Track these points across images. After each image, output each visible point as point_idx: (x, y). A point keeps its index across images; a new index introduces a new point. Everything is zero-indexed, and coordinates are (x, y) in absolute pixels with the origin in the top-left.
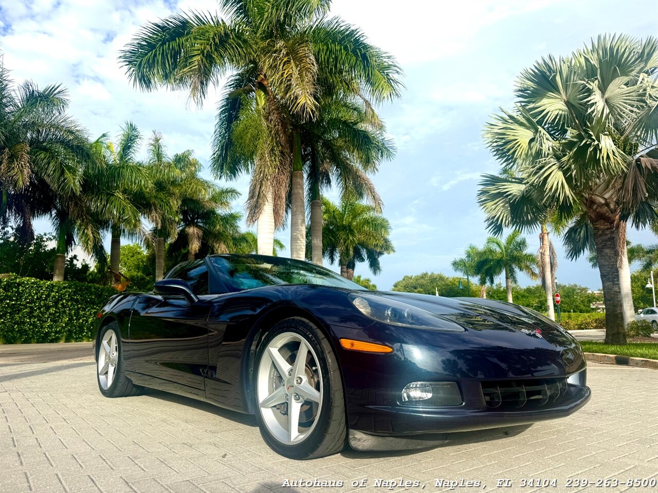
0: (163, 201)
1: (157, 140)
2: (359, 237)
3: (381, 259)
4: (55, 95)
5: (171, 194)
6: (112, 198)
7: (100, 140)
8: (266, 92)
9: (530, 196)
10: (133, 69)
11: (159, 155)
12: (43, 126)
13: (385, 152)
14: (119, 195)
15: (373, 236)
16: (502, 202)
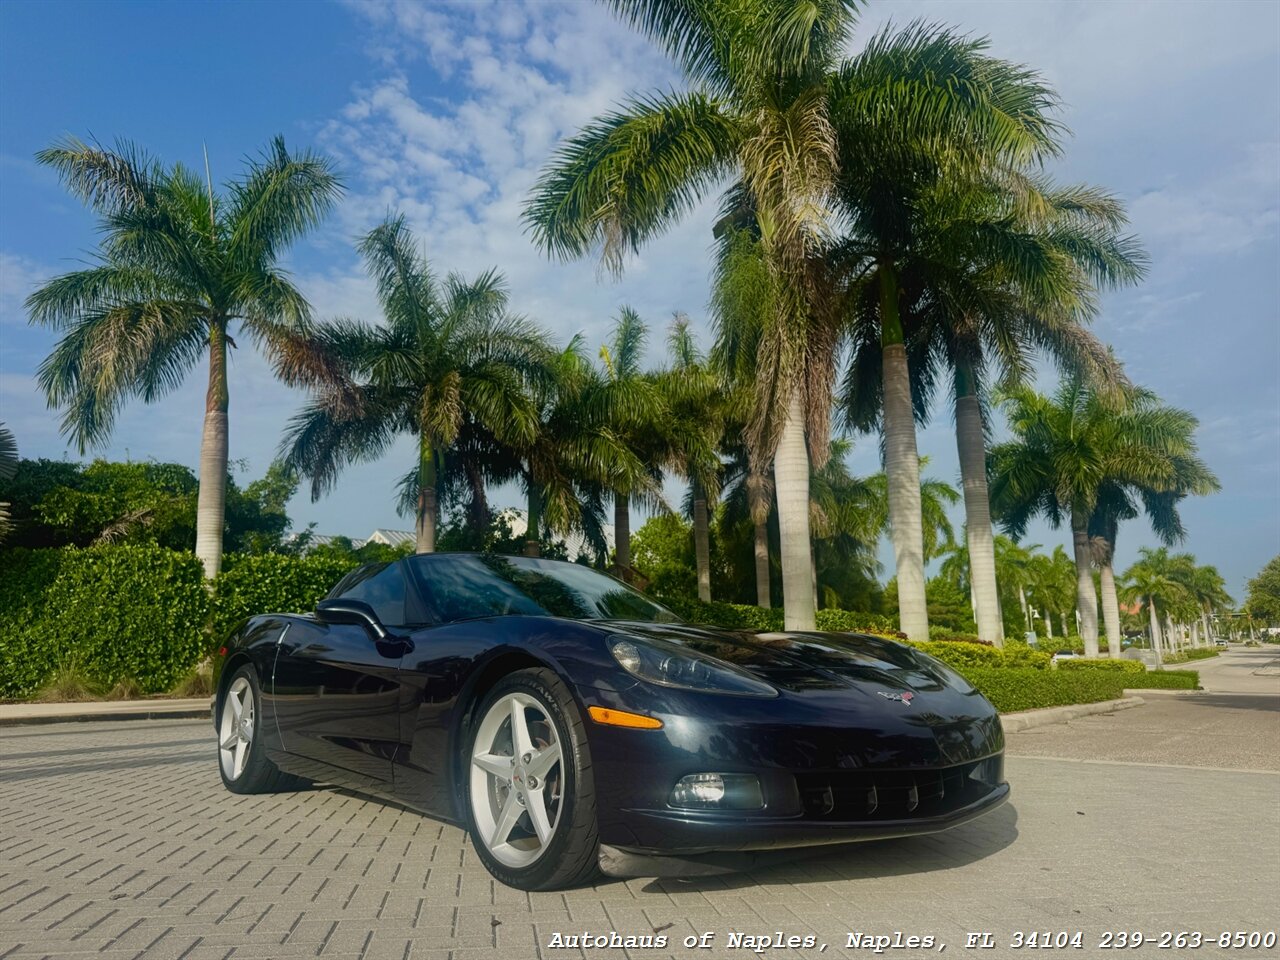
0: (690, 435)
1: (682, 328)
2: (1105, 464)
5: (706, 422)
6: (597, 441)
7: (573, 347)
10: (543, 229)
11: (686, 355)
13: (1120, 268)
14: (607, 434)
15: (1143, 457)
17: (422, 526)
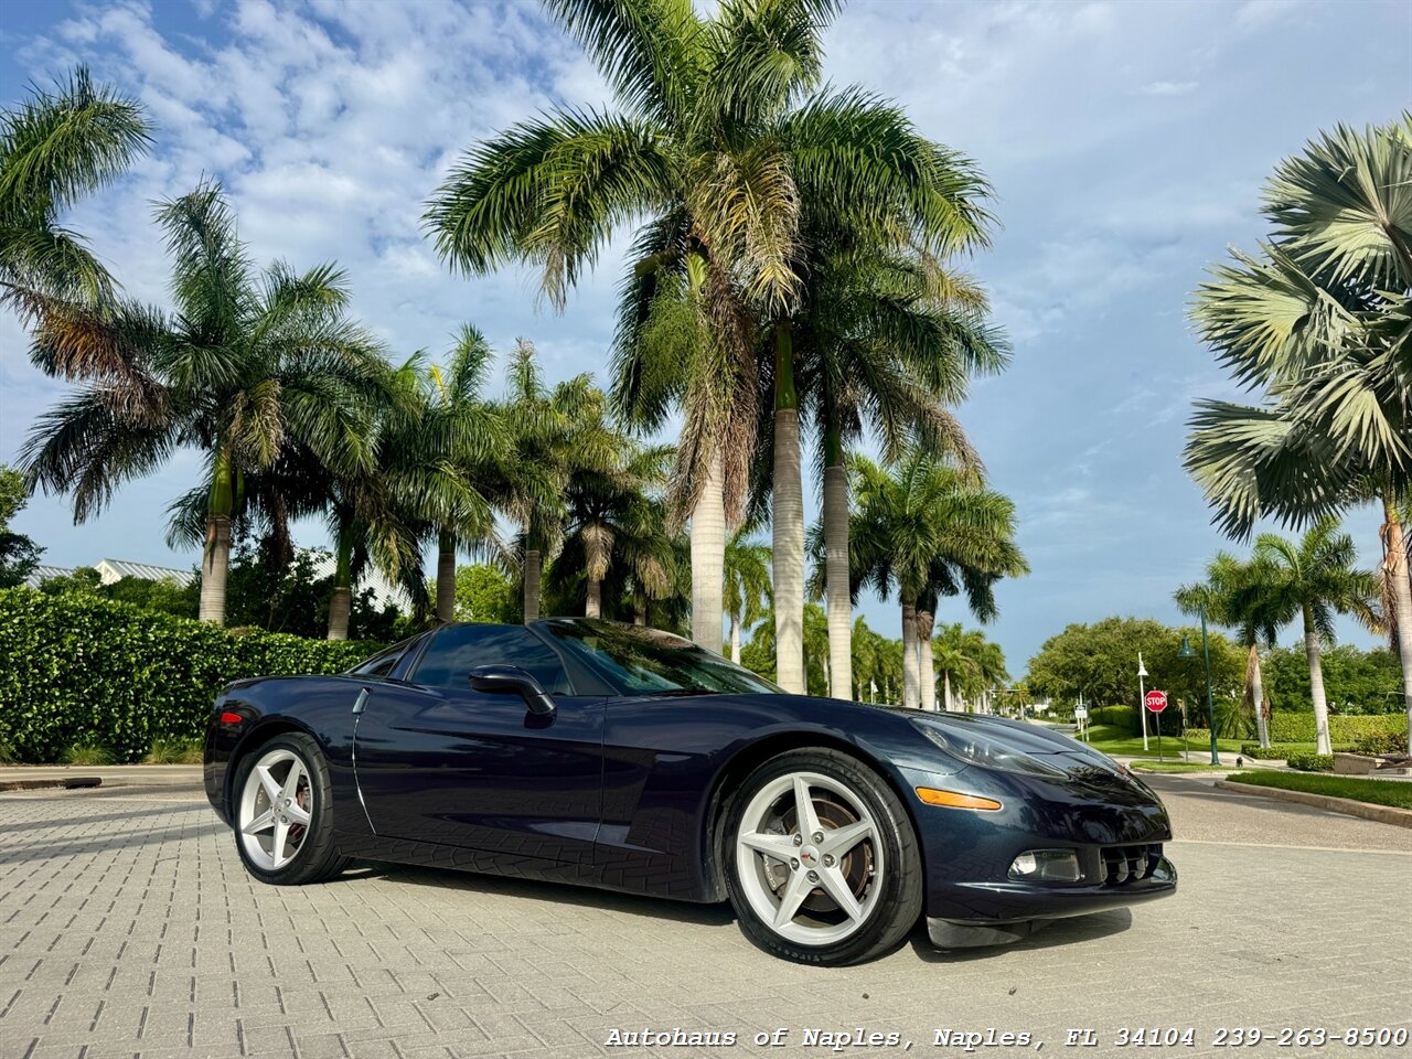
0: (534, 477)
1: (525, 357)
2: (939, 541)
3: (996, 588)
4: (325, 283)
5: (551, 464)
6: (437, 477)
7: (411, 365)
8: (706, 258)
9: (1303, 446)
10: (449, 236)
11: (529, 388)
12: (307, 343)
13: (986, 356)
14: (448, 469)
15: (972, 537)
16: (1237, 465)
17: (211, 562)
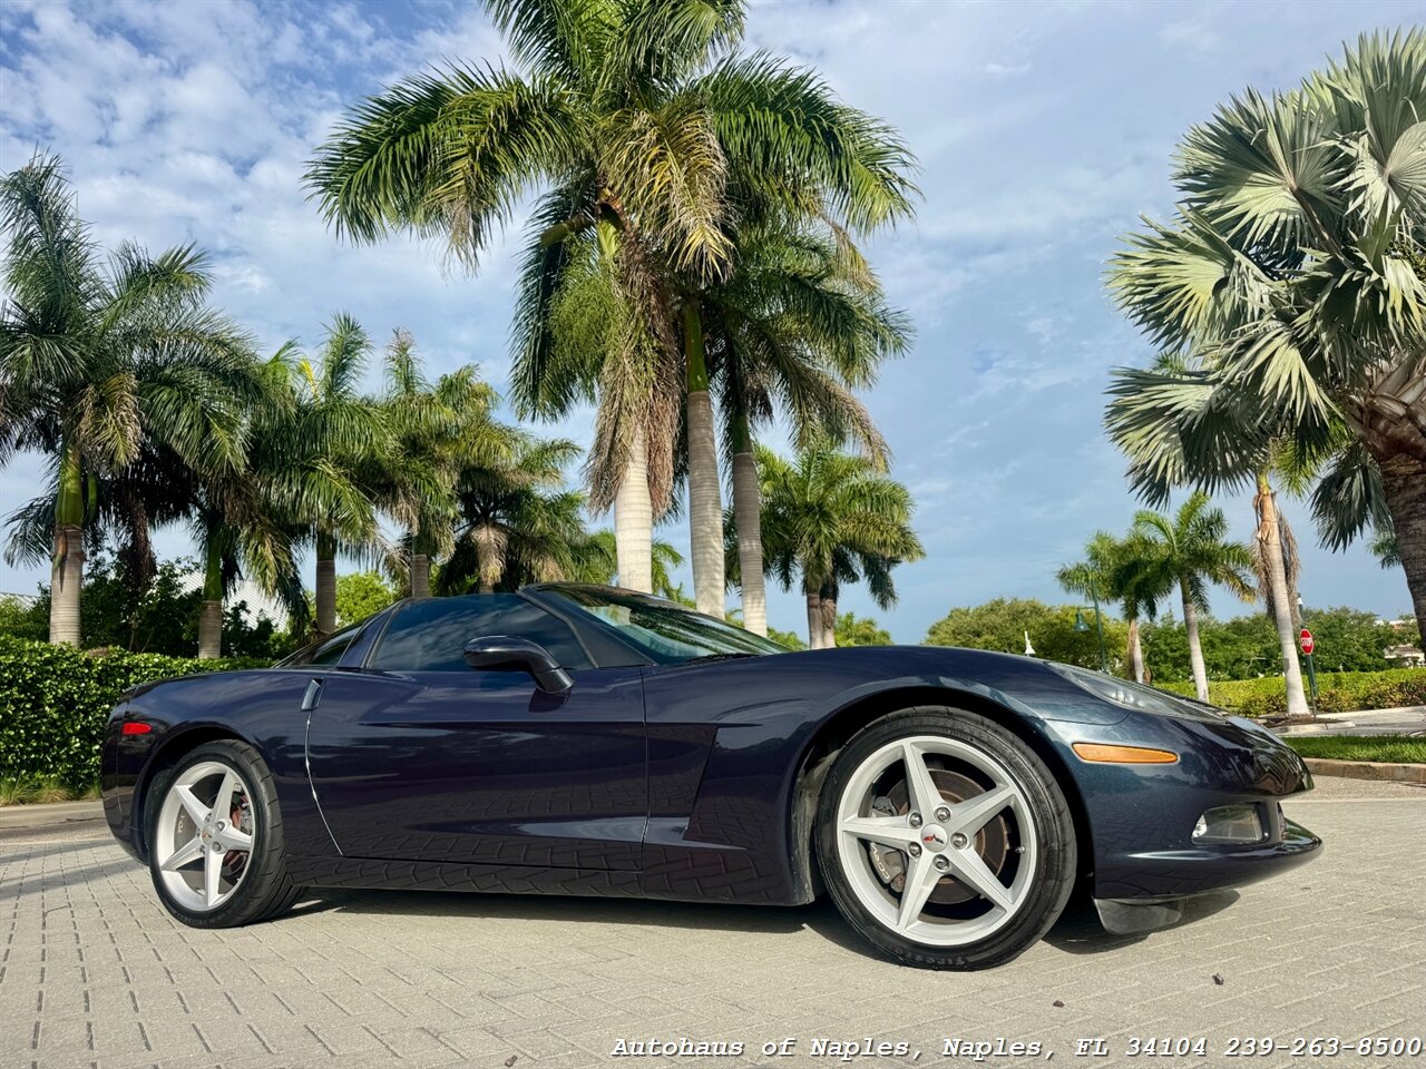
0: (420, 476)
1: (403, 349)
2: (842, 529)
3: (896, 575)
4: (183, 267)
5: (439, 461)
6: (313, 477)
7: (281, 356)
8: (619, 225)
9: (1226, 409)
10: (334, 198)
11: (408, 382)
12: (163, 334)
13: (890, 340)
14: (328, 468)
15: (873, 523)
16: (1162, 431)
17: (62, 580)
